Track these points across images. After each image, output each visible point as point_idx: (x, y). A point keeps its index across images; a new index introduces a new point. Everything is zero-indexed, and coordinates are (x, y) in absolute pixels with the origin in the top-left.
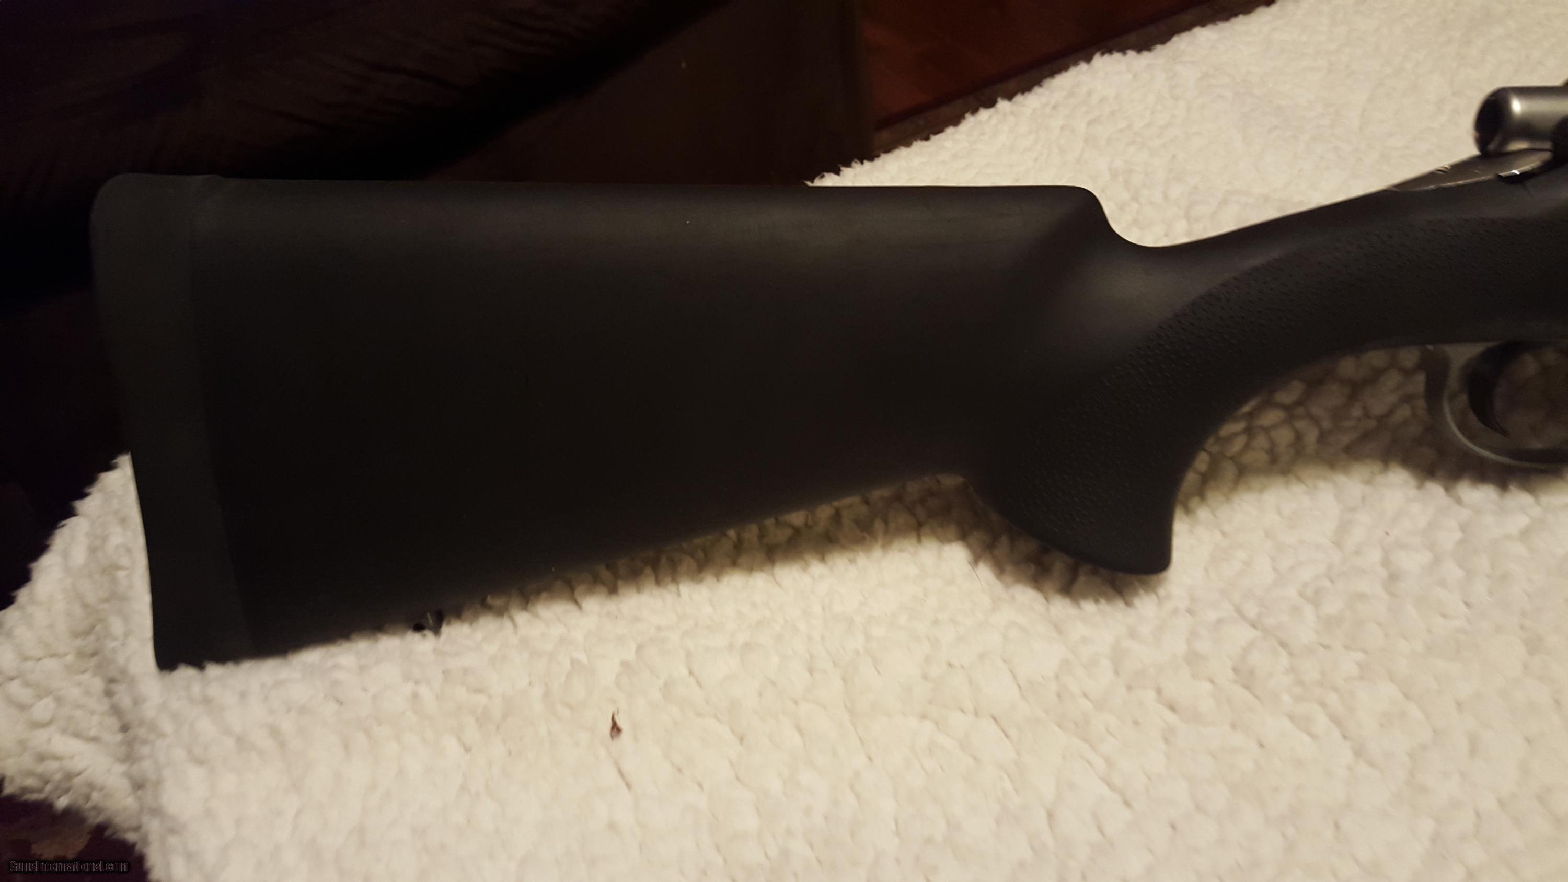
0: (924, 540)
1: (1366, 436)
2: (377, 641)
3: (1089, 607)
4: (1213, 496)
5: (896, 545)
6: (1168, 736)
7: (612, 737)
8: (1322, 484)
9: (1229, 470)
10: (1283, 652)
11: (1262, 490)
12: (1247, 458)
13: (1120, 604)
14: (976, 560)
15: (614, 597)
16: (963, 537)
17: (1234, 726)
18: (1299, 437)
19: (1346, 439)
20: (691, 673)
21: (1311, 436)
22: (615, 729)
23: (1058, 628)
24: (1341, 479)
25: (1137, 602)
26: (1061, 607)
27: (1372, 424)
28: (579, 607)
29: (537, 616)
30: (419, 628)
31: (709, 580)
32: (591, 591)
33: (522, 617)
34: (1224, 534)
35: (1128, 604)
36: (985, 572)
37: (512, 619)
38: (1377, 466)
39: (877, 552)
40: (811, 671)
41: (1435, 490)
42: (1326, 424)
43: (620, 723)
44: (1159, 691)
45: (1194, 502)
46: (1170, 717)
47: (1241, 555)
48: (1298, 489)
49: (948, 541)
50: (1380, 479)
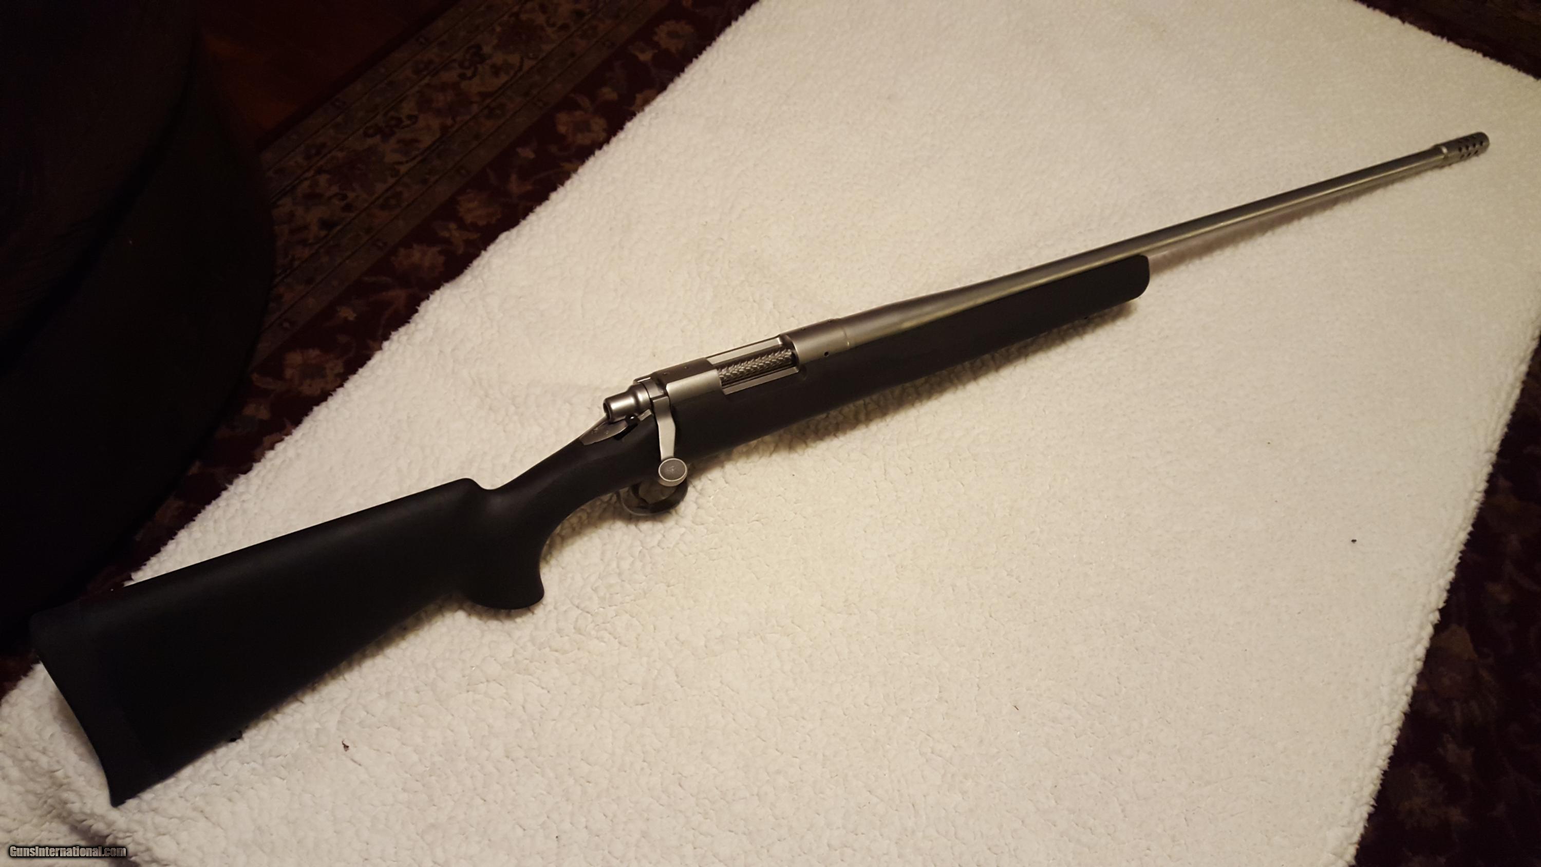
0: (445, 614)
1: (605, 510)
2: (215, 752)
3: (519, 620)
4: (555, 553)
5: (433, 621)
6: (557, 661)
7: (346, 751)
8: (594, 535)
9: (558, 540)
10: (589, 615)
11: (572, 544)
12: (564, 533)
13: (530, 614)
14: (469, 614)
15: (316, 692)
16: (461, 607)
17: (579, 649)
18: (580, 518)
19: (597, 514)
20: (368, 713)
21: (584, 516)
22: (346, 747)
23: (510, 635)
24: (600, 531)
25: (536, 612)
26: (508, 625)
27: (604, 506)
28: (302, 702)
29: (284, 714)
30: (233, 740)
31: (357, 668)
32: (304, 694)
33: (278, 717)
34: (563, 568)
35: (533, 613)
36: (475, 620)
37: (273, 719)
38: (611, 522)
39: (426, 628)
40: (418, 692)
41: (632, 527)
42: (589, 511)
43: (347, 744)
44: (550, 647)
45: (548, 557)
46: (556, 654)
47: (570, 575)
48: (586, 539)
49: (456, 611)
50: (613, 527)
